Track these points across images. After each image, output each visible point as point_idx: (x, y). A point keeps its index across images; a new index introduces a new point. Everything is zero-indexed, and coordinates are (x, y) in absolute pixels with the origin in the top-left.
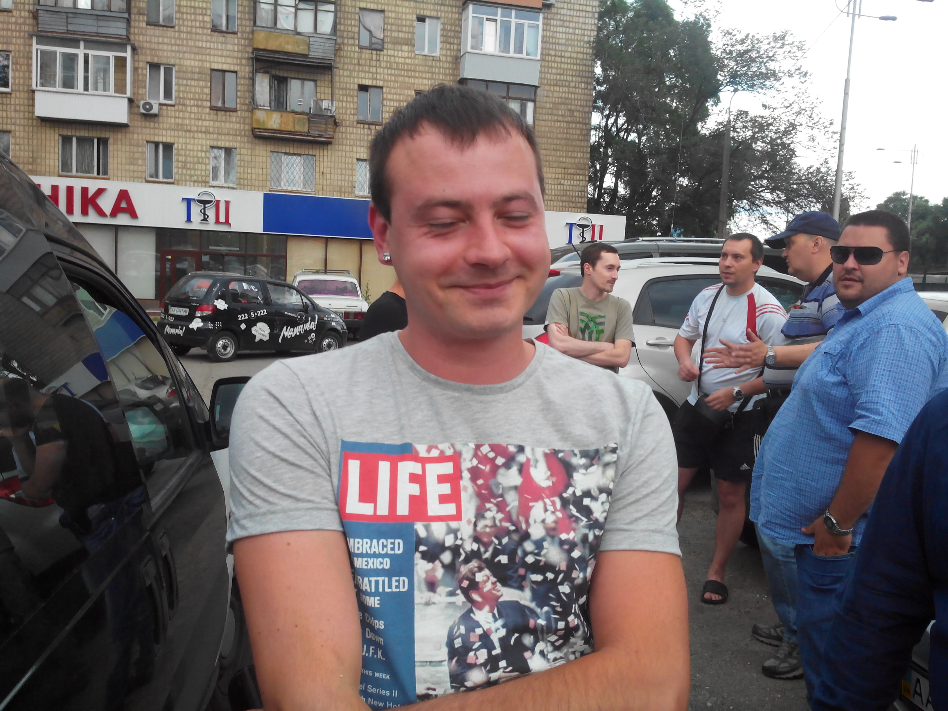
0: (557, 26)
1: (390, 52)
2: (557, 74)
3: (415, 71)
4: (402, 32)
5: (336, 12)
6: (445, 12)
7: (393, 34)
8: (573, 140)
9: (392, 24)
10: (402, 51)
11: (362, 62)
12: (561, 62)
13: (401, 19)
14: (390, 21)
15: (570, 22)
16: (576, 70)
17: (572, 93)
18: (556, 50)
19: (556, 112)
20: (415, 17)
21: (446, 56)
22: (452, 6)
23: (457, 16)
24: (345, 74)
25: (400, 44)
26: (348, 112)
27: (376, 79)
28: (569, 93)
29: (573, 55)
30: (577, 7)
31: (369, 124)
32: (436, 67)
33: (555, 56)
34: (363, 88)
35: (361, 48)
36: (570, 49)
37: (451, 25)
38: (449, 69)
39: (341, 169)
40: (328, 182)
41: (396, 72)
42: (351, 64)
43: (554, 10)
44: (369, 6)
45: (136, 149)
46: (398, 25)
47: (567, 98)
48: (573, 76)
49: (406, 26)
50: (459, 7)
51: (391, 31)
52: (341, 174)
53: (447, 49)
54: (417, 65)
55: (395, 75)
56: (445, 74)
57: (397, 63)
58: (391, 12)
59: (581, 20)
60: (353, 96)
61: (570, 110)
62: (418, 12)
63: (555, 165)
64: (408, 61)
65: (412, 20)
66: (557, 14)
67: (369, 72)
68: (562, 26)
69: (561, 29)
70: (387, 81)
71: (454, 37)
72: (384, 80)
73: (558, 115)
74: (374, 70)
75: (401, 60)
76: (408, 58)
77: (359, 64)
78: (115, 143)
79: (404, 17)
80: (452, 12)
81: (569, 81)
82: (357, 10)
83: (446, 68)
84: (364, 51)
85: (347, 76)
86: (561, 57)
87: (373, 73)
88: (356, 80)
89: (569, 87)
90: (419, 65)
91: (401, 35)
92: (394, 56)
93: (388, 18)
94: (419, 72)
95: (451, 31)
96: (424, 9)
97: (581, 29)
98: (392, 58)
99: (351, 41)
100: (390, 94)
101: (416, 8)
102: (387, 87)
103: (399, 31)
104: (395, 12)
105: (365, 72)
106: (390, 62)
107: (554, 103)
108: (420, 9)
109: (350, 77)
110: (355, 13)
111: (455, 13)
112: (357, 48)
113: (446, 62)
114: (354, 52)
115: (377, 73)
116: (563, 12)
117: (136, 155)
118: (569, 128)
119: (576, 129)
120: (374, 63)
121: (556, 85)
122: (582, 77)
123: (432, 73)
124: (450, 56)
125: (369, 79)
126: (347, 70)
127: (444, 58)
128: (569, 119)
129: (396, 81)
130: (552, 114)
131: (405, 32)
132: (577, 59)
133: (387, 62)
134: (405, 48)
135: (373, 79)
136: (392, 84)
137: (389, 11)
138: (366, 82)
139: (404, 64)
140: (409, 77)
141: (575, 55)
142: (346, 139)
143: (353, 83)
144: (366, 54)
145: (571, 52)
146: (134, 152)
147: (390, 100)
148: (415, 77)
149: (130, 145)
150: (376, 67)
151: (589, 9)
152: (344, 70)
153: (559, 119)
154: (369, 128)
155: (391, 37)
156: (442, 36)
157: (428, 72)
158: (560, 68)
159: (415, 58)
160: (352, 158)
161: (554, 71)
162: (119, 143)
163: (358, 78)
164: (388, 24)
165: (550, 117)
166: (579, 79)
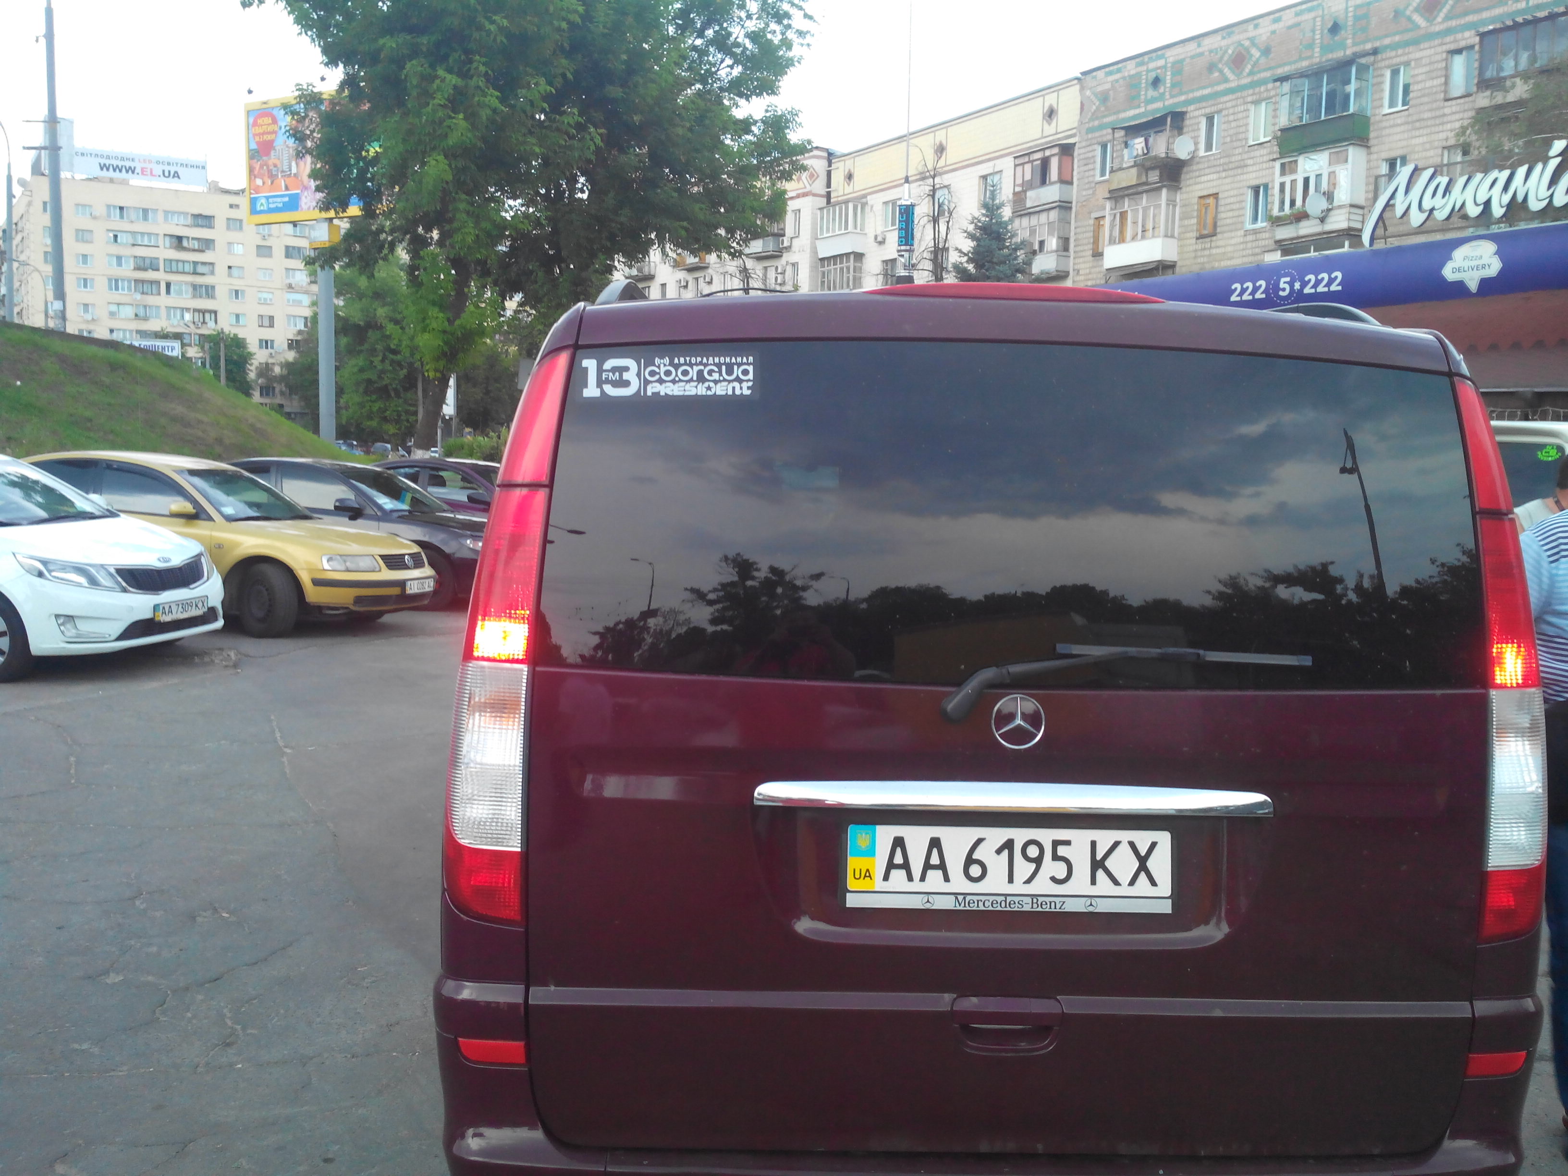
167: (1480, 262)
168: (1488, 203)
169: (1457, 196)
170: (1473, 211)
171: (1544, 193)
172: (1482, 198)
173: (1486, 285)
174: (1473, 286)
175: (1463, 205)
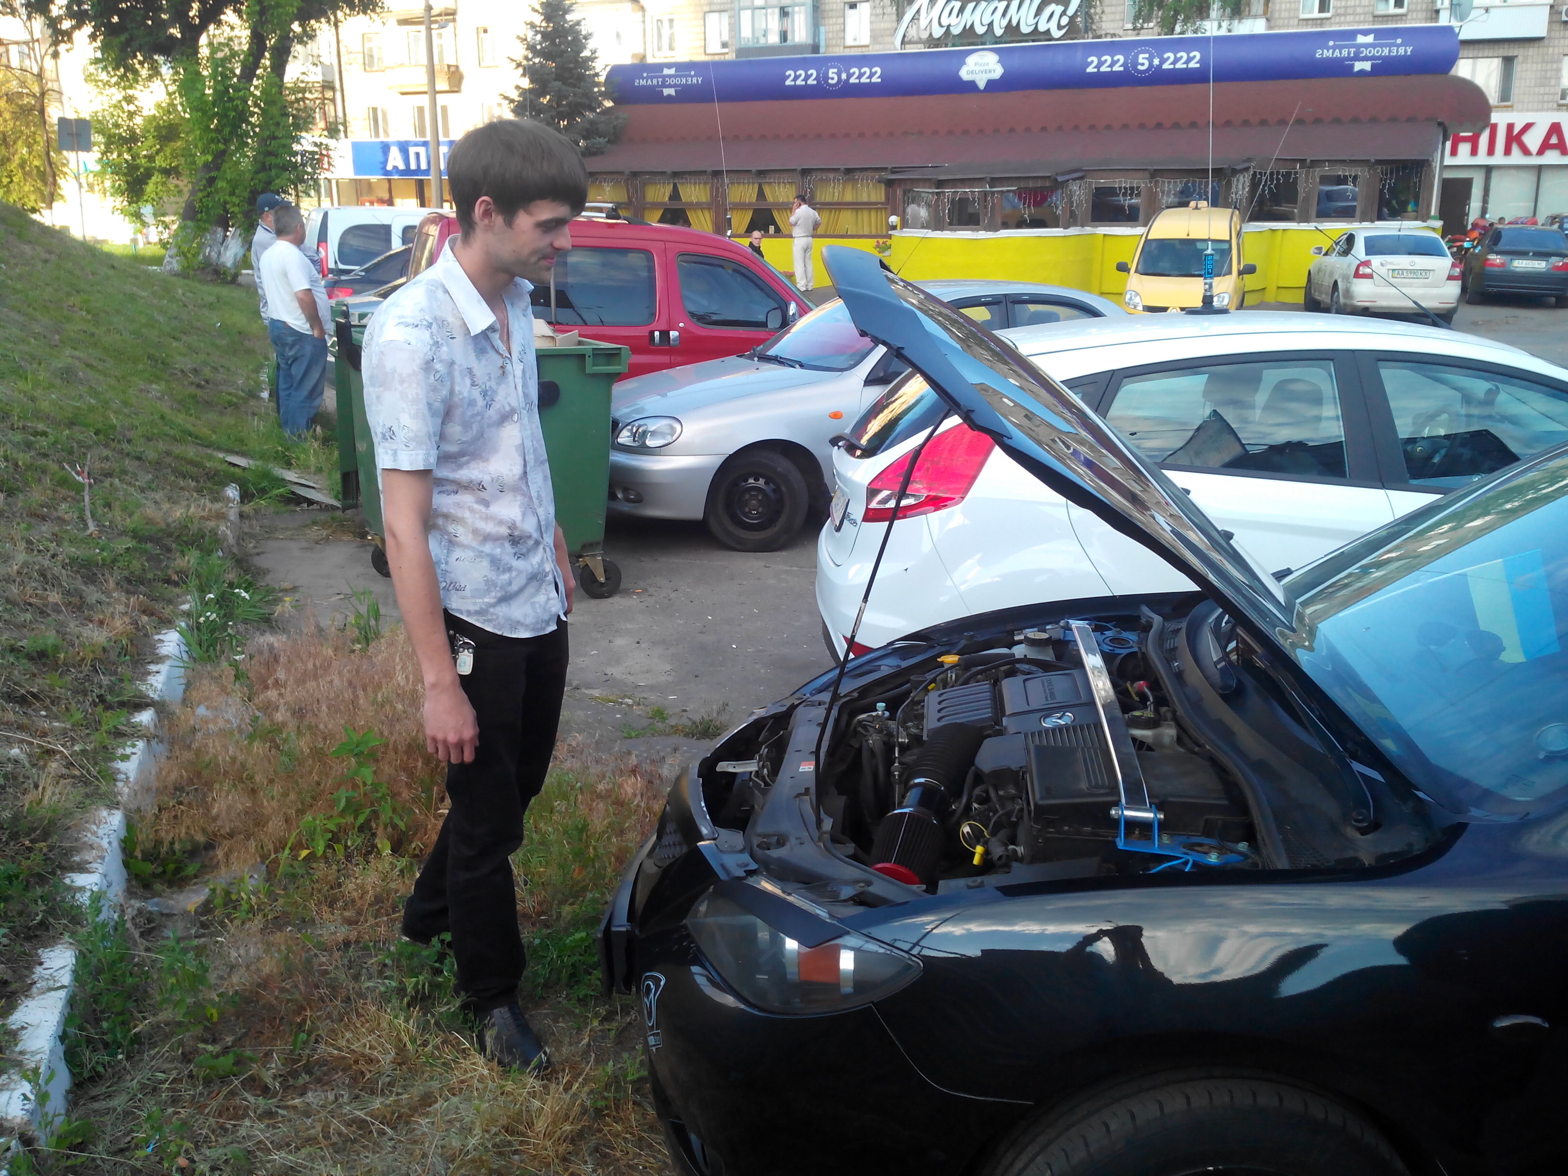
45: (1549, 66)
78: (1525, 61)
117: (1549, 74)
146: (1546, 71)
149: (1543, 62)
162: (1530, 61)
167: (988, 68)
168: (991, 24)
169: (968, 17)
170: (980, 30)
171: (1031, 21)
172: (986, 21)
173: (991, 84)
174: (982, 85)
175: (972, 25)
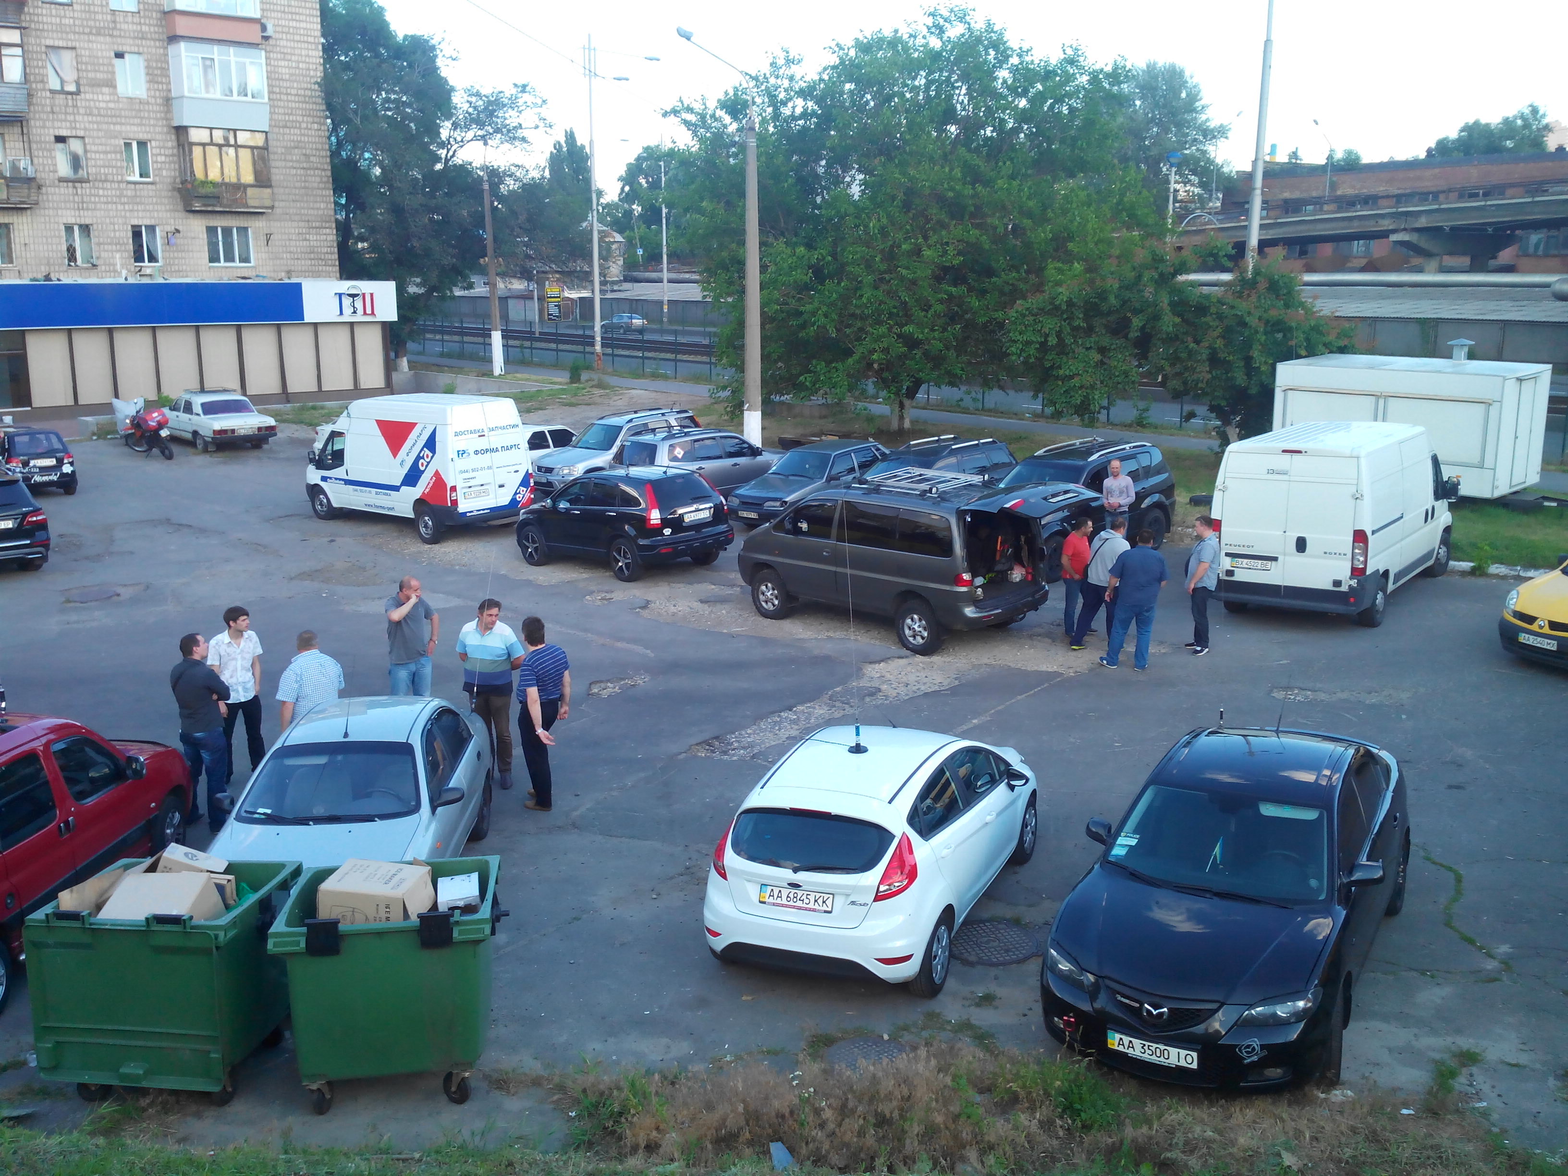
0: (277, 60)
1: (88, 96)
2: (285, 114)
3: (120, 116)
4: (99, 71)
5: (23, 57)
6: (148, 47)
7: (90, 75)
8: (313, 189)
9: (86, 64)
10: (103, 94)
11: (57, 109)
12: (288, 101)
13: (98, 58)
14: (84, 59)
15: (292, 54)
16: (306, 109)
17: (304, 135)
18: (280, 87)
19: (289, 157)
20: (113, 55)
21: (155, 97)
22: (154, 40)
23: (162, 51)
24: (38, 124)
25: (99, 85)
26: (47, 168)
27: (75, 128)
28: (301, 135)
29: (300, 92)
30: (297, 38)
31: (73, 181)
32: (144, 111)
33: (280, 93)
34: (61, 139)
35: (53, 92)
36: (295, 85)
37: (157, 61)
38: (161, 112)
39: (47, 238)
40: (33, 254)
41: (99, 118)
42: (43, 112)
43: (271, 42)
44: (57, 43)
46: (94, 64)
47: (300, 141)
48: (303, 116)
49: (103, 65)
50: (163, 40)
51: (87, 71)
52: (47, 244)
53: (155, 90)
54: (121, 110)
55: (97, 123)
56: (156, 119)
57: (98, 109)
58: (85, 49)
59: (304, 52)
60: (50, 150)
61: (305, 155)
62: (116, 48)
63: (296, 218)
64: (111, 105)
65: (110, 58)
66: (276, 45)
67: (66, 121)
68: (284, 60)
69: (283, 63)
70: (90, 130)
71: (162, 75)
72: (85, 129)
73: (292, 161)
74: (71, 118)
75: (102, 105)
76: (110, 101)
77: (53, 112)
79: (100, 54)
80: (156, 47)
81: (300, 123)
82: (43, 49)
83: (157, 112)
84: (57, 96)
85: (41, 127)
86: (287, 94)
87: (71, 122)
88: (51, 131)
89: (300, 128)
90: (125, 110)
91: (100, 76)
92: (93, 100)
93: (81, 56)
94: (126, 117)
95: (157, 68)
96: (122, 44)
97: (305, 62)
98: (92, 103)
99: (40, 86)
100: (94, 144)
101: (113, 43)
102: (89, 137)
103: (96, 71)
104: (89, 49)
105: (61, 121)
106: (90, 107)
107: (286, 148)
108: (118, 44)
109: (44, 127)
110: (41, 53)
111: (160, 47)
112: (48, 93)
113: (157, 104)
114: (46, 98)
115: (75, 121)
116: (283, 43)
118: (307, 175)
119: (314, 175)
120: (70, 110)
121: (285, 127)
122: (313, 116)
123: (142, 118)
124: (160, 97)
125: (67, 128)
126: (40, 119)
127: (153, 101)
128: (305, 165)
129: (99, 130)
130: (285, 160)
131: (103, 72)
132: (305, 96)
133: (86, 107)
134: (106, 90)
135: (72, 128)
136: (95, 134)
137: (81, 48)
138: (64, 133)
139: (107, 109)
140: (114, 124)
141: (302, 92)
142: (48, 201)
143: (49, 135)
144: (60, 99)
145: (298, 89)
147: (95, 152)
148: (121, 124)
150: (74, 114)
151: (311, 39)
152: (35, 119)
153: (295, 165)
154: (74, 187)
155: (87, 78)
156: (147, 74)
157: (136, 117)
158: (288, 108)
159: (118, 102)
160: (58, 223)
161: (281, 111)
163: (54, 128)
164: (82, 63)
165: (283, 164)
166: (310, 119)
